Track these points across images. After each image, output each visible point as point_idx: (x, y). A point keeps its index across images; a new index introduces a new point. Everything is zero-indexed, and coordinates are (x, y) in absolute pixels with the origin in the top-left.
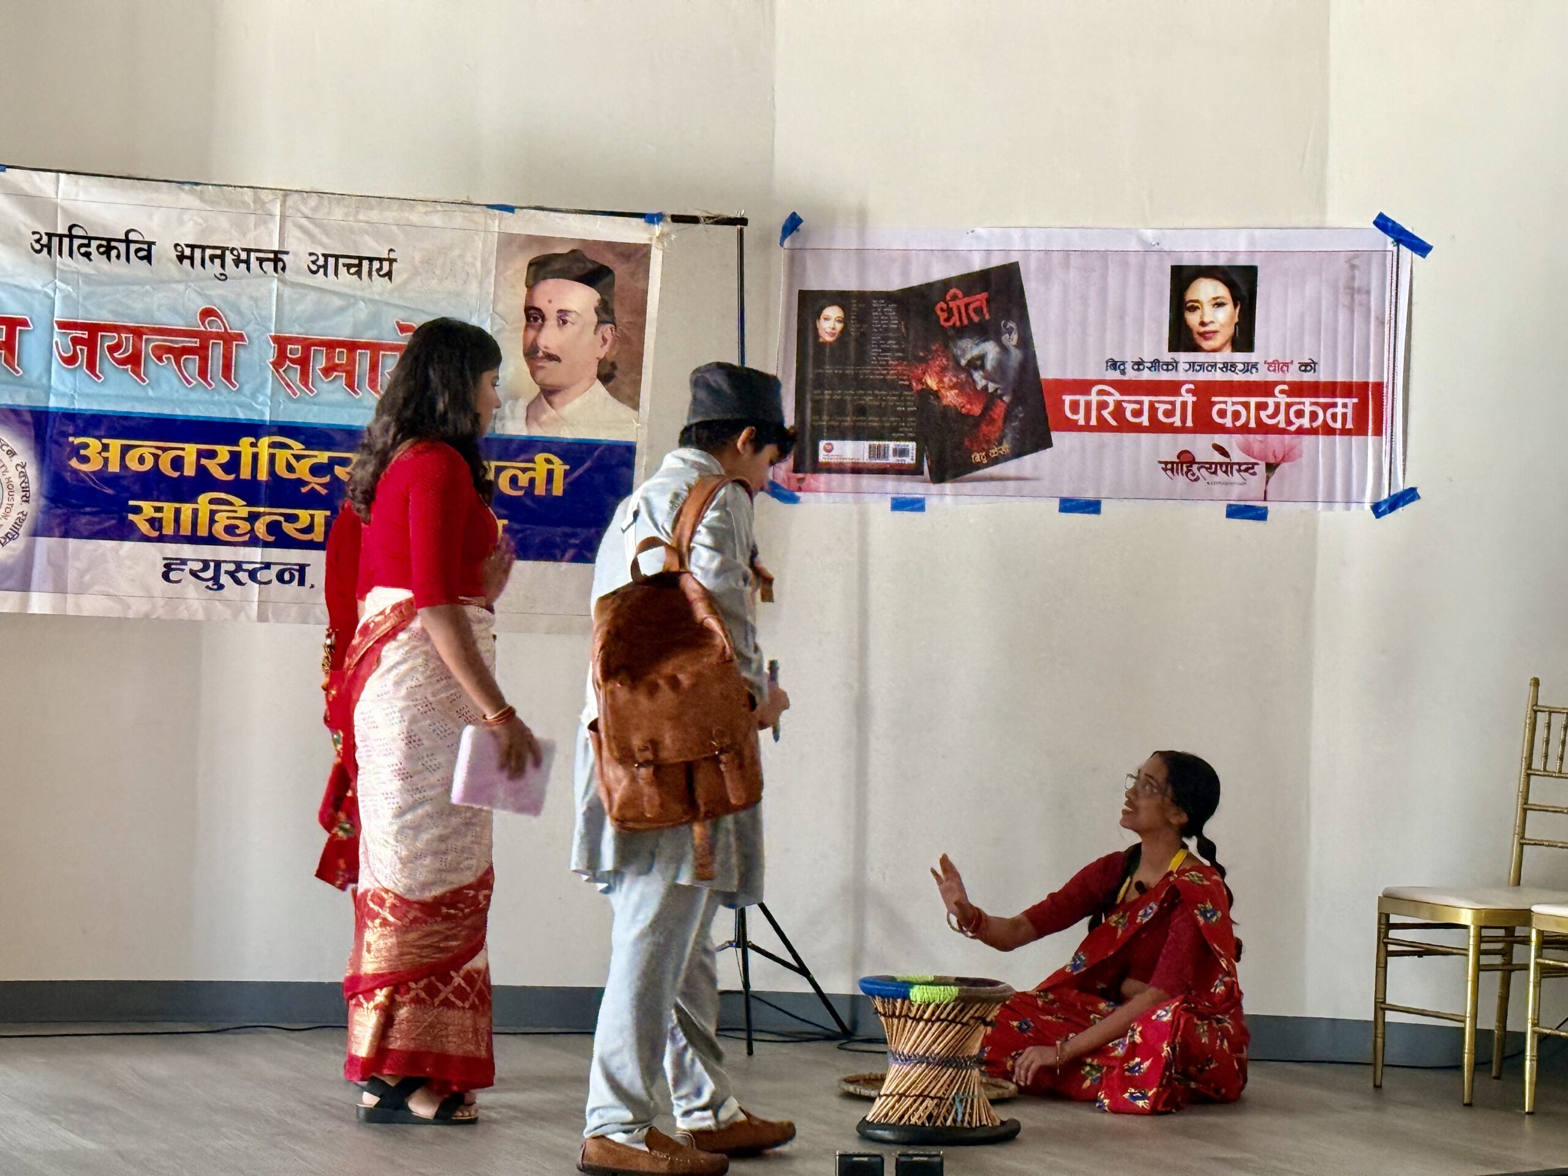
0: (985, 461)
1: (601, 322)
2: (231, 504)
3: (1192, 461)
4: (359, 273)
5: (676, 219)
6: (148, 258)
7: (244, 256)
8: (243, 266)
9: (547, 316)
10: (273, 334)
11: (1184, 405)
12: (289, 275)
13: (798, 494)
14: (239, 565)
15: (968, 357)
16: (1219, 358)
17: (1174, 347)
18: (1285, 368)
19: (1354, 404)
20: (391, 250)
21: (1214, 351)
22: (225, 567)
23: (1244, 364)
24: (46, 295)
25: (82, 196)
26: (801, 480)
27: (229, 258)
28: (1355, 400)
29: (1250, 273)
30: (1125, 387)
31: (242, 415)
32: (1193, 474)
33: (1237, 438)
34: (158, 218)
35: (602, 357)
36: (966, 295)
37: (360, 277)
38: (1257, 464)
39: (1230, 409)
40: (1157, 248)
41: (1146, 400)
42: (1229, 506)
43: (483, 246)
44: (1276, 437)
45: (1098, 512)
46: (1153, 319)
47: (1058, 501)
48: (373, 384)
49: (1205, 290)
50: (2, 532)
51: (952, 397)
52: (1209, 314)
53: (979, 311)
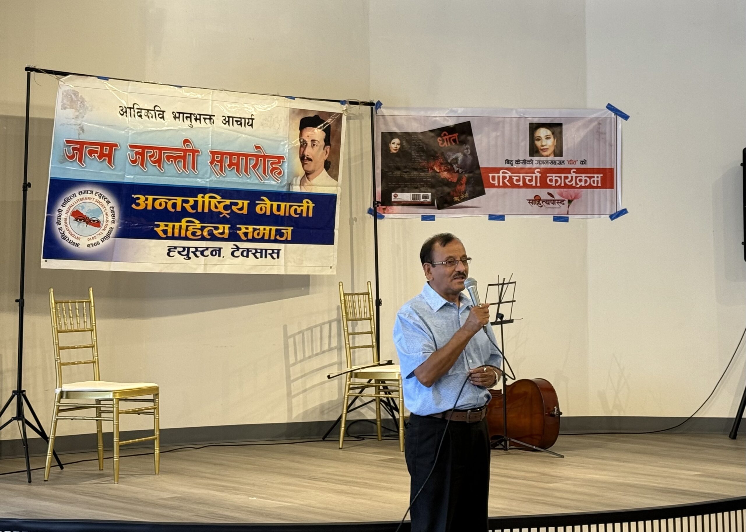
0: (459, 200)
1: (326, 145)
2: (193, 222)
3: (540, 200)
4: (241, 125)
5: (351, 103)
6: (163, 118)
7: (198, 117)
8: (198, 121)
9: (308, 143)
10: (210, 150)
11: (536, 177)
12: (215, 125)
13: (383, 214)
14: (197, 249)
15: (451, 159)
16: (549, 159)
17: (531, 155)
18: (575, 163)
20: (252, 115)
21: (547, 156)
22: (191, 250)
26: (384, 209)
27: (193, 117)
28: (602, 175)
29: (560, 126)
30: (513, 171)
32: (540, 204)
33: (558, 190)
34: (166, 101)
35: (326, 159)
36: (449, 135)
38: (564, 200)
39: (554, 179)
40: (523, 116)
41: (521, 175)
42: (554, 217)
43: (284, 114)
44: (571, 191)
45: (504, 220)
46: (523, 144)
47: (488, 216)
48: (246, 171)
49: (543, 132)
50: (102, 236)
51: (445, 175)
52: (545, 142)
53: (454, 141)
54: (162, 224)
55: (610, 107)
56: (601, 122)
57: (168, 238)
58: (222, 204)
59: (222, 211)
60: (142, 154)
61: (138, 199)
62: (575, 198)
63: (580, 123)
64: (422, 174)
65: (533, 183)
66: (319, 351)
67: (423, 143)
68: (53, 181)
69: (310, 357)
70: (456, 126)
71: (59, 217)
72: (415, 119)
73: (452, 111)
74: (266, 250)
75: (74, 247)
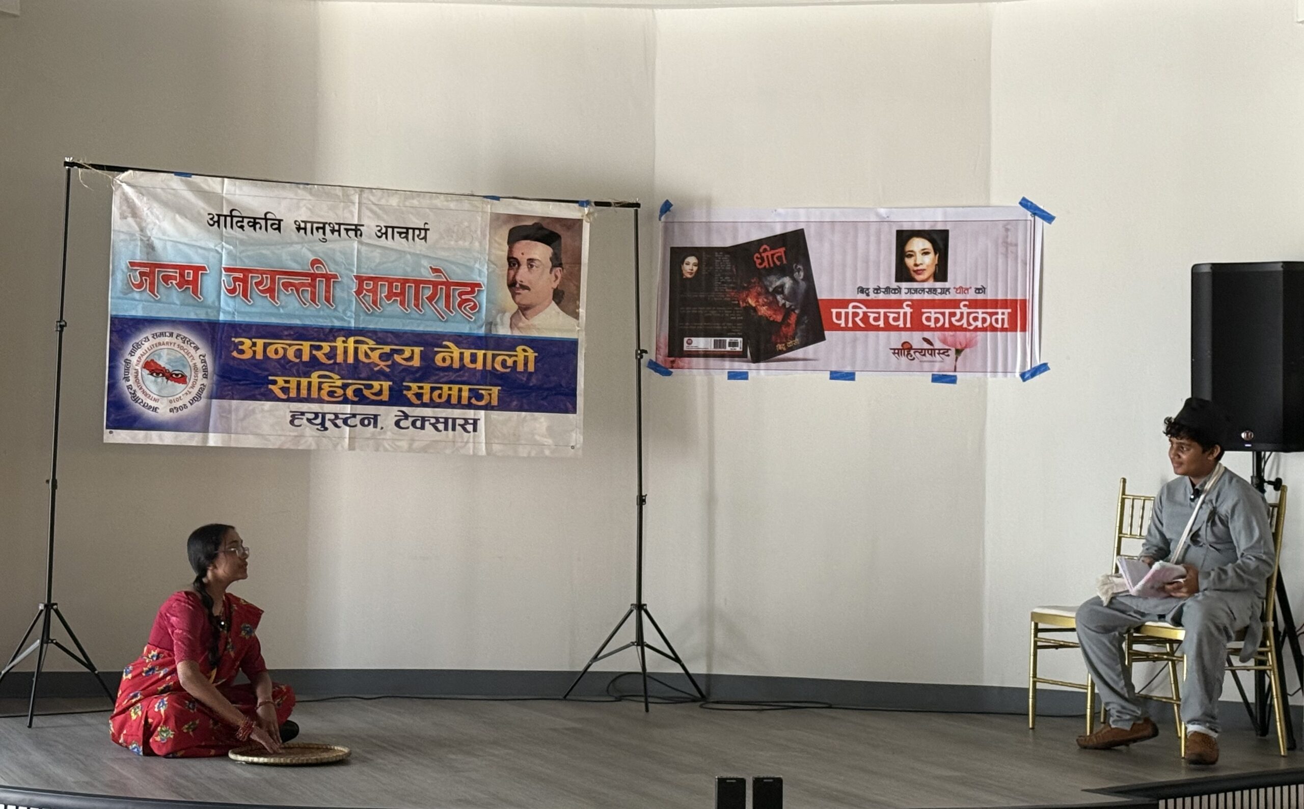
0: (784, 349)
1: (554, 266)
2: (330, 378)
3: (911, 348)
4: (407, 238)
5: (598, 204)
6: (279, 229)
7: (337, 227)
8: (336, 234)
9: (521, 263)
10: (355, 274)
11: (905, 314)
12: (364, 239)
13: (671, 370)
14: (336, 416)
15: (774, 286)
16: (926, 285)
17: (898, 279)
18: (966, 291)
19: (1009, 313)
20: (426, 223)
21: (923, 281)
22: (328, 417)
23: (941, 289)
24: (217, 252)
25: (238, 192)
26: (673, 362)
27: (328, 228)
28: (1010, 310)
29: (944, 234)
30: (868, 304)
31: (337, 324)
32: (911, 356)
33: (938, 334)
34: (284, 203)
35: (555, 287)
36: (771, 249)
37: (407, 240)
38: (950, 349)
39: (933, 316)
40: (887, 220)
41: (882, 311)
42: (933, 375)
43: (482, 221)
44: (961, 334)
45: (853, 379)
46: (885, 263)
47: (829, 372)
48: (416, 304)
49: (917, 245)
51: (764, 310)
52: (920, 258)
53: (779, 259)
54: (280, 380)
55: (1025, 203)
56: (1008, 226)
57: (289, 400)
58: (377, 353)
59: (378, 361)
60: (244, 281)
62: (968, 345)
63: (980, 229)
68: (116, 320)
70: (782, 236)
71: (127, 370)
73: (776, 214)
74: (454, 420)
75: (150, 413)
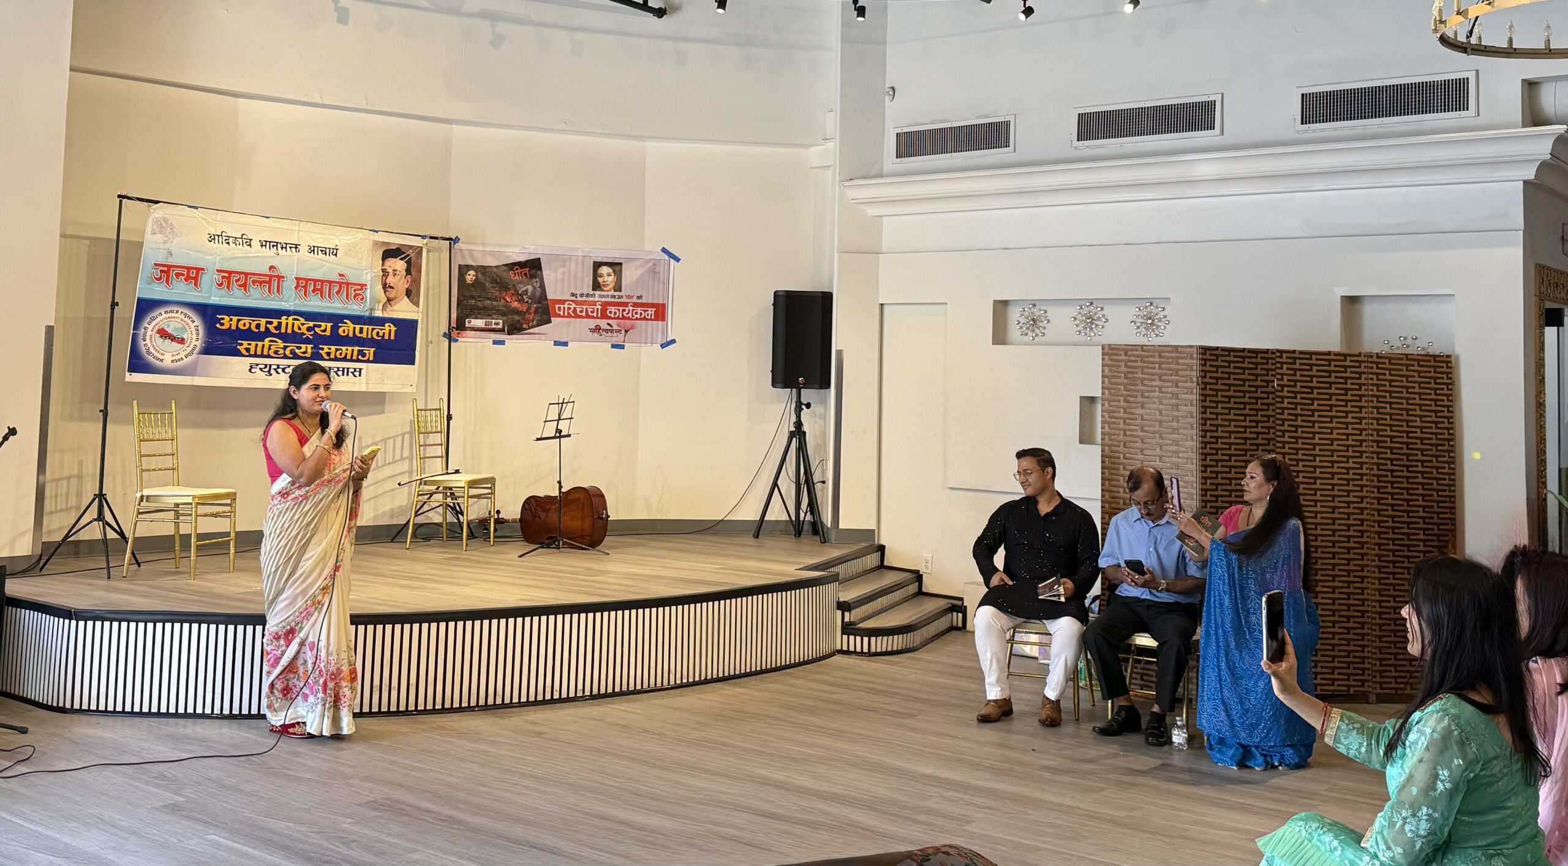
0: (527, 327)
1: (407, 275)
2: (277, 342)
3: (600, 329)
5: (430, 238)
7: (284, 245)
8: (284, 250)
9: (389, 272)
10: (295, 276)
11: (597, 309)
13: (457, 338)
14: (278, 366)
15: (521, 290)
16: (609, 293)
17: (594, 289)
18: (632, 298)
19: (655, 311)
20: (336, 246)
21: (608, 291)
22: (273, 367)
26: (459, 333)
27: (279, 246)
29: (620, 265)
30: (577, 303)
31: (281, 307)
32: (600, 333)
33: (616, 321)
34: (254, 230)
35: (407, 288)
37: (326, 255)
38: (621, 330)
39: (613, 311)
40: (588, 254)
41: (584, 307)
42: (612, 344)
43: (367, 245)
44: (628, 321)
46: (587, 280)
47: (553, 341)
48: (329, 297)
49: (604, 270)
50: (186, 353)
51: (516, 304)
52: (606, 279)
53: (525, 274)
54: (245, 343)
55: (664, 250)
56: (656, 263)
57: (250, 356)
58: (306, 326)
59: (306, 332)
60: (229, 278)
61: (223, 319)
62: (632, 328)
63: (639, 263)
64: (495, 303)
65: (595, 315)
66: (391, 461)
67: (497, 275)
68: (140, 300)
69: (382, 466)
70: (527, 261)
71: (145, 334)
72: (491, 253)
73: (524, 248)
74: (348, 369)
75: (158, 362)
